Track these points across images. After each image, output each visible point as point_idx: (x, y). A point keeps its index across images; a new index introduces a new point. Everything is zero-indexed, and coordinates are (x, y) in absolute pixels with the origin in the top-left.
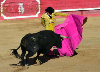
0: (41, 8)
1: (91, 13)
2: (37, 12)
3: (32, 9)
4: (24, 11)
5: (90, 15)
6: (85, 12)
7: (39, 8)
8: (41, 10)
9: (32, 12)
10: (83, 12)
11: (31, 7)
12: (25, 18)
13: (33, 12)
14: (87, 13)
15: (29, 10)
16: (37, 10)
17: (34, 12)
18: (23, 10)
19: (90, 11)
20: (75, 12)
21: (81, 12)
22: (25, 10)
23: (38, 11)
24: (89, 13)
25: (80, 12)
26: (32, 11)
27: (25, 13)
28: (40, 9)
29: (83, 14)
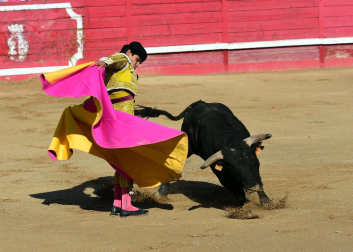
0: (86, 41)
1: (257, 59)
2: (72, 55)
3: (54, 45)
4: (26, 51)
5: (253, 64)
6: (238, 55)
7: (79, 41)
8: (85, 46)
9: (54, 53)
10: (230, 54)
11: (52, 36)
12: (32, 74)
13: (58, 54)
14: (242, 60)
15: (43, 49)
16: (71, 47)
17: (63, 55)
18: (24, 47)
19: (254, 53)
20: (202, 55)
21: (222, 56)
22: (29, 49)
23: (73, 51)
24: (252, 57)
25: (220, 56)
26: (55, 50)
27: (31, 59)
28: (81, 46)
29: (230, 63)
